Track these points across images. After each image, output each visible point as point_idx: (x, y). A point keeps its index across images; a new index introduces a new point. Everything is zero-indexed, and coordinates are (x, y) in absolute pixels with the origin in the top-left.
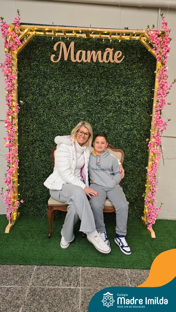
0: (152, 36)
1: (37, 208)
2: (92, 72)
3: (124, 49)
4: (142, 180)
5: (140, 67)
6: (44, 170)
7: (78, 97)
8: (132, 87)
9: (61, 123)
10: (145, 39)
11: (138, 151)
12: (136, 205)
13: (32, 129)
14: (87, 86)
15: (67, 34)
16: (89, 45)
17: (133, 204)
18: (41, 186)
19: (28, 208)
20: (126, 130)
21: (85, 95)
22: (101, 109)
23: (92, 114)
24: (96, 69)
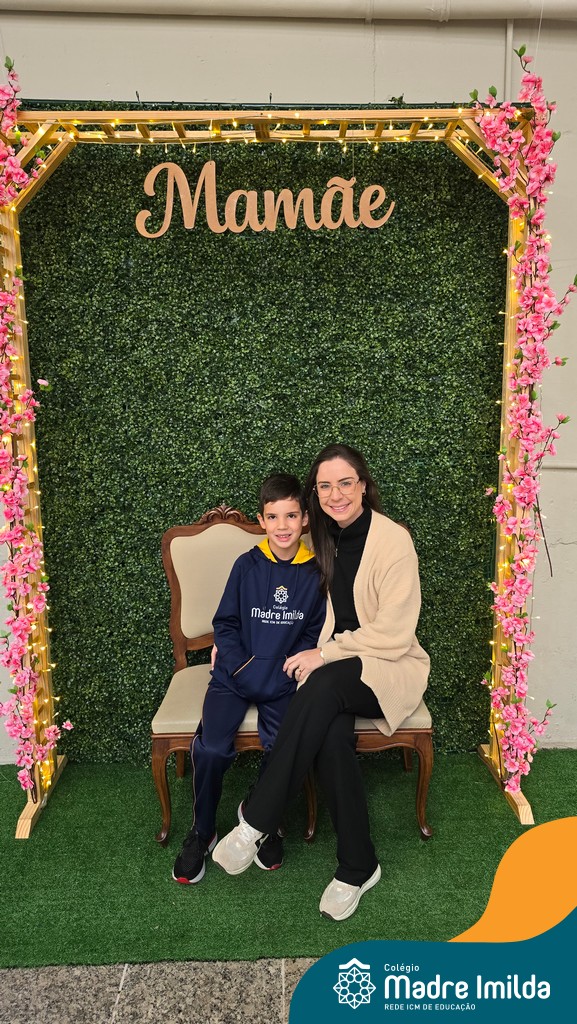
0: (489, 127)
1: (122, 735)
2: (287, 260)
3: (393, 175)
4: (477, 621)
5: (453, 234)
6: (138, 608)
7: (240, 350)
8: (427, 304)
9: (187, 443)
10: (465, 138)
11: (459, 526)
12: (459, 705)
13: (86, 469)
14: (269, 311)
15: (190, 134)
16: (270, 168)
17: (450, 705)
18: (130, 662)
19: (93, 738)
20: (413, 454)
21: (265, 340)
22: (323, 387)
23: (294, 406)
24: (298, 251)
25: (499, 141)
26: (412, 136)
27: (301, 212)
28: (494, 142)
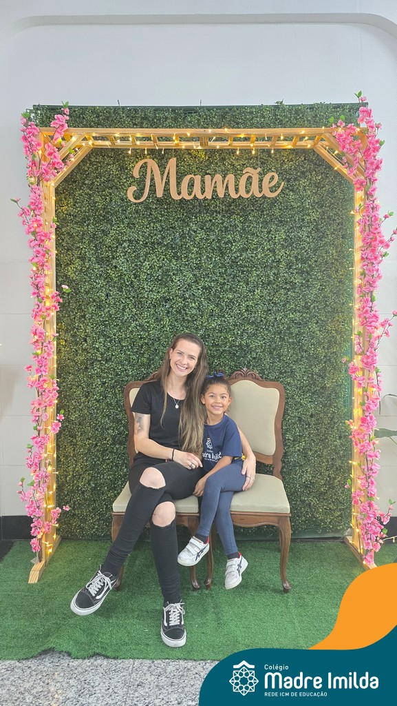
0: (341, 138)
15: (161, 143)
25: (347, 146)
26: (294, 145)
27: (227, 187)
28: (344, 147)
